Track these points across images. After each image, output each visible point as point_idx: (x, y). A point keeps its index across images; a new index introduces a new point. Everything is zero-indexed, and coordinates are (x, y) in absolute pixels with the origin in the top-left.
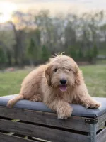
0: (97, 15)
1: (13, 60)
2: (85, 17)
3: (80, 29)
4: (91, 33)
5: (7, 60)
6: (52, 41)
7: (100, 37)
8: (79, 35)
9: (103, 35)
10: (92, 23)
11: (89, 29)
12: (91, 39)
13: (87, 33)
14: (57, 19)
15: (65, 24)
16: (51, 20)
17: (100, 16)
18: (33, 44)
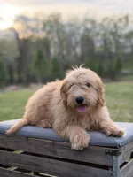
0: (120, 20)
1: (16, 76)
2: (106, 23)
3: (100, 38)
4: (113, 42)
5: (8, 77)
6: (65, 53)
7: (125, 47)
8: (98, 45)
9: (128, 44)
10: (114, 30)
11: (111, 38)
12: (113, 50)
13: (108, 42)
14: (71, 25)
15: (81, 31)
16: (63, 26)
17: (124, 20)
18: (40, 56)
